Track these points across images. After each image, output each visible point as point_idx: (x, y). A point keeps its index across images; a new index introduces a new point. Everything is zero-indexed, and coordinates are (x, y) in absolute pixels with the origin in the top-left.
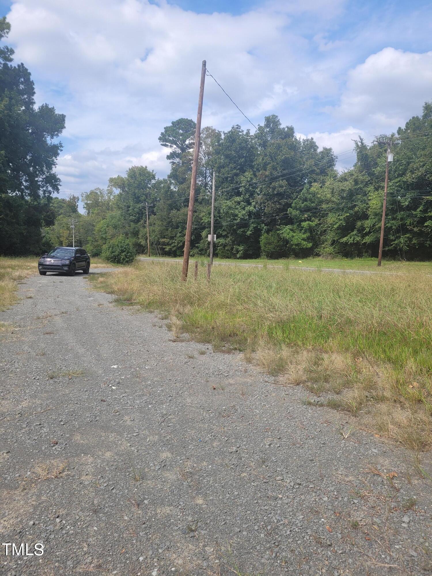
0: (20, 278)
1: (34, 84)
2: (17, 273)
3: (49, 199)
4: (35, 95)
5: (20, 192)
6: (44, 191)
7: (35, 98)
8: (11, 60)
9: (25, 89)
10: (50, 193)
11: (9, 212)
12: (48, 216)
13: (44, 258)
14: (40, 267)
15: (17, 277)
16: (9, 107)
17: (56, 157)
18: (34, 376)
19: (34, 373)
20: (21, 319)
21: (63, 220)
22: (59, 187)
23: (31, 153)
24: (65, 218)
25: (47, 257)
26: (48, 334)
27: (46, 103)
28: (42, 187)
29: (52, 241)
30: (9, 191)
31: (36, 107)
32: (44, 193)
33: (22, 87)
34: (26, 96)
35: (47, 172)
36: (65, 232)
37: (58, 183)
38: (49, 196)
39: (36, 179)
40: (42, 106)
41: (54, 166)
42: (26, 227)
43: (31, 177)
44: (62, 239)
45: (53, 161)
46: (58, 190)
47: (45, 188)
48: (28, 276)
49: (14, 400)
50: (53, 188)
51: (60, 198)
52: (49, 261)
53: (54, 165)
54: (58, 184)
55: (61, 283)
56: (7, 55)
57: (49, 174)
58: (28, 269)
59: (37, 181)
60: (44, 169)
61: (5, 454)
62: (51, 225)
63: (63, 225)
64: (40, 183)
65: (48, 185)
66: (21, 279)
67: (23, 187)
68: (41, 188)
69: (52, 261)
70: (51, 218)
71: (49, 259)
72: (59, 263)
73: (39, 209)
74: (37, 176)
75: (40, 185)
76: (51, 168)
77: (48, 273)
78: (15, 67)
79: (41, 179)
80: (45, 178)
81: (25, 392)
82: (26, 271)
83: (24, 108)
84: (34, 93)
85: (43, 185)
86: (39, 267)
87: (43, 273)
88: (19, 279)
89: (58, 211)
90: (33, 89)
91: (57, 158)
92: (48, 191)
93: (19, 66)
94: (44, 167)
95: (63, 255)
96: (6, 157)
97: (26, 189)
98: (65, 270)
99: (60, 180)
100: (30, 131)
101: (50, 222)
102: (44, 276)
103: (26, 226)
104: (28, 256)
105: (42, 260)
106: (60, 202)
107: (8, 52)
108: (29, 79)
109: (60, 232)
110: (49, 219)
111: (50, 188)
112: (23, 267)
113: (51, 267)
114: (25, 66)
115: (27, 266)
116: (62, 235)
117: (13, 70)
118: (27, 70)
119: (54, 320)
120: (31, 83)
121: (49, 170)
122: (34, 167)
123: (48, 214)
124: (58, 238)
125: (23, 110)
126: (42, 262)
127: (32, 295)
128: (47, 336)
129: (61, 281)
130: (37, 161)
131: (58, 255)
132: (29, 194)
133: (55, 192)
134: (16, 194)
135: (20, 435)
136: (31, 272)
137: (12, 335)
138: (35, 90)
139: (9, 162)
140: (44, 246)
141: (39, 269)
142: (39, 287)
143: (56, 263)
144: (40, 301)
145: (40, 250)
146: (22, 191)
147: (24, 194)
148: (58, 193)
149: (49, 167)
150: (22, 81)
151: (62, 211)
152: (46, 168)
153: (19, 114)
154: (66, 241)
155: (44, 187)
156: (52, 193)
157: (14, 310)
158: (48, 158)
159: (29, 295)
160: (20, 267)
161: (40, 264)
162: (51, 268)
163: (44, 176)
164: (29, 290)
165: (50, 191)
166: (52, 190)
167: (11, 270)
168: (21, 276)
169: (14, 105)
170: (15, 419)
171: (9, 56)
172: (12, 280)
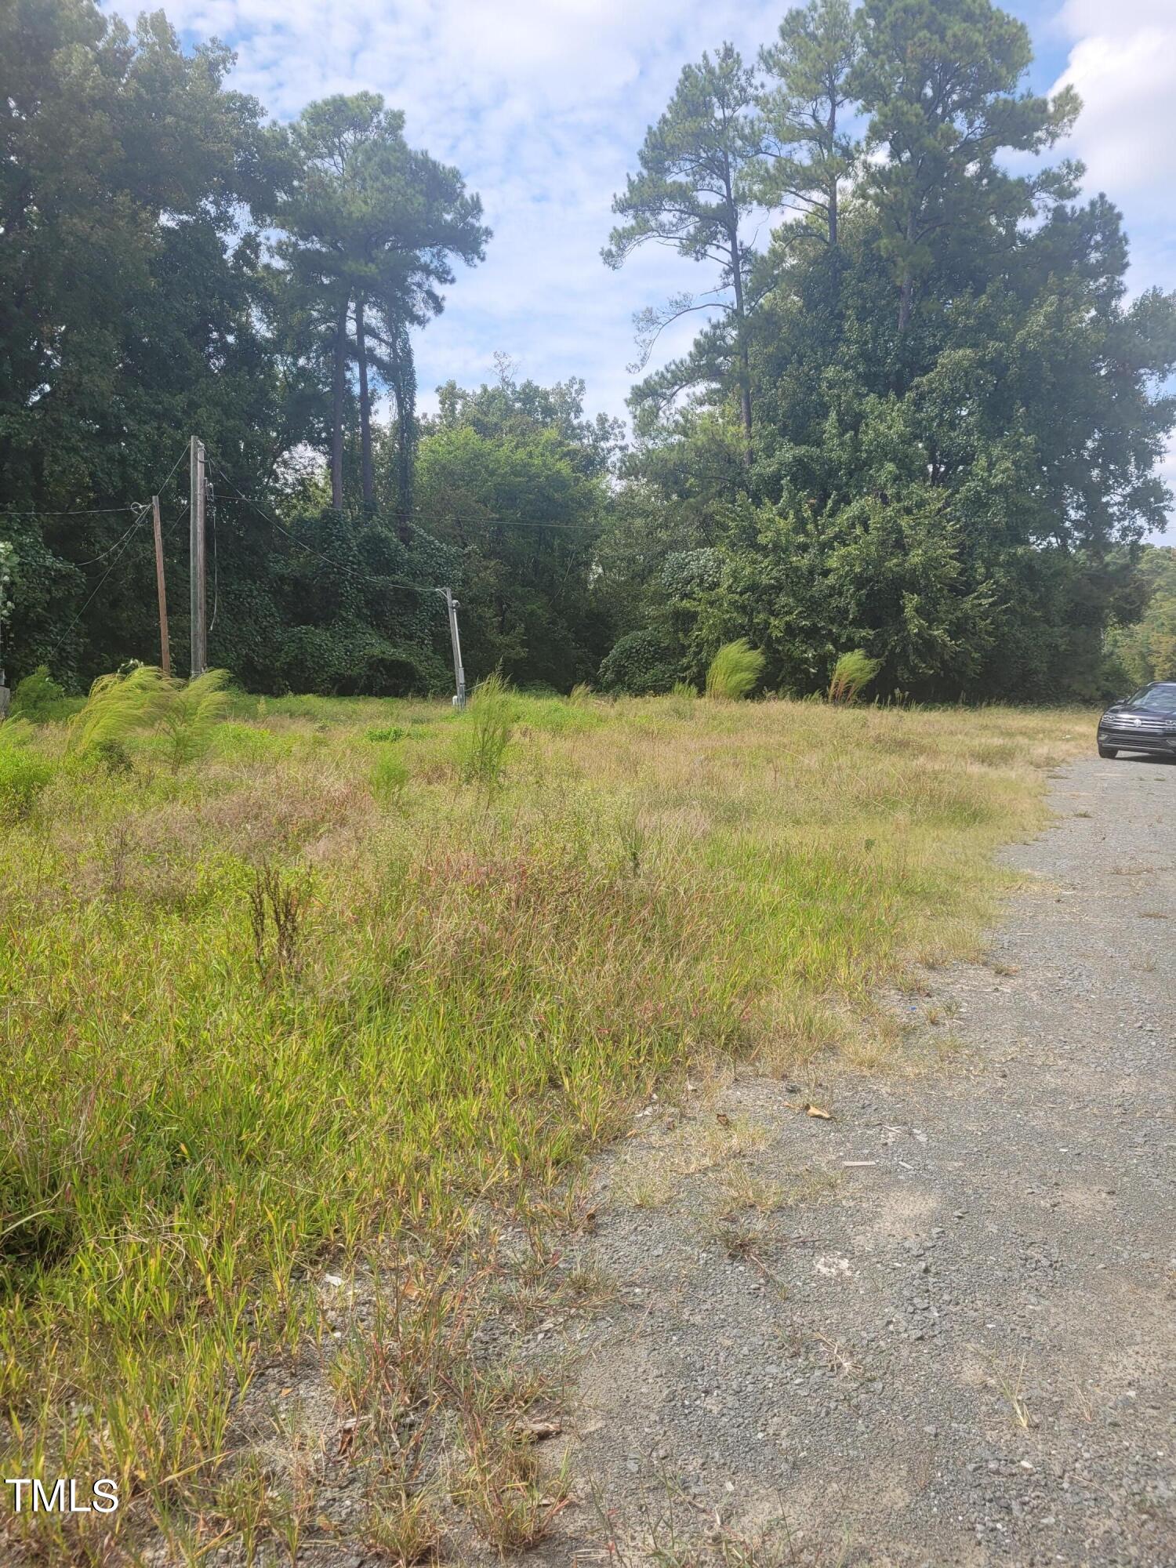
0: (1050, 762)
1: (1127, 242)
2: (1041, 750)
3: (1136, 549)
4: (1128, 271)
5: (1061, 537)
6: (1125, 531)
7: (1128, 278)
8: (1074, 194)
9: (1104, 259)
10: (1140, 534)
11: (1028, 592)
12: (1126, 598)
13: (1116, 711)
14: (1103, 737)
15: (1043, 759)
16: (1057, 321)
17: (1167, 432)
18: (1137, 1021)
19: (1135, 1012)
20: (1074, 868)
21: (1161, 607)
22: (1166, 513)
23: (1100, 431)
24: (1168, 600)
25: (1123, 711)
26: (1150, 916)
27: (1154, 287)
28: (1119, 520)
29: (1126, 665)
30: (1032, 539)
31: (1125, 305)
32: (1124, 536)
33: (1094, 257)
34: (1102, 280)
35: (1138, 478)
36: (1164, 639)
37: (1166, 503)
38: (1134, 543)
39: (1104, 500)
40: (1144, 297)
41: (1158, 458)
42: (1065, 629)
43: (1093, 495)
44: (1152, 660)
45: (1157, 442)
46: (1162, 523)
47: (1126, 523)
48: (1069, 759)
49: (1099, 1069)
50: (1150, 520)
51: (1158, 546)
52: (1127, 720)
53: (1160, 454)
54: (1164, 508)
55: (1160, 783)
56: (1066, 184)
57: (1143, 483)
58: (1068, 740)
59: (1108, 504)
60: (1132, 468)
61: (1104, 1195)
62: (1131, 622)
63: (1160, 621)
64: (1116, 508)
65: (1136, 512)
66: (1054, 766)
67: (1067, 524)
68: (1116, 523)
69: (1137, 722)
70: (1133, 602)
71: (1125, 716)
72: (1156, 727)
73: (1102, 579)
74: (1108, 490)
75: (1114, 514)
76: (1149, 465)
77: (1121, 754)
78: (1082, 210)
79: (1118, 499)
80: (1129, 495)
81: (1122, 1056)
82: (1065, 747)
83: (1093, 313)
84: (1127, 265)
85: (1122, 513)
86: (1099, 735)
87: (1108, 753)
88: (1048, 765)
89: (1150, 583)
90: (1124, 254)
91: (1171, 434)
92: (1135, 529)
93: (1093, 204)
94: (1129, 463)
95: (1169, 705)
96: (1035, 451)
97: (1076, 529)
98: (1172, 748)
99: (1172, 495)
100: (1103, 372)
101: (1130, 614)
102: (1110, 761)
103: (1067, 626)
104: (1065, 706)
105: (1109, 718)
106: (1158, 556)
107: (1068, 173)
108: (1117, 230)
109: (1151, 640)
110: (1128, 607)
111: (1141, 521)
112: (1053, 735)
113: (1131, 737)
114: (1109, 199)
115: (1064, 733)
116: (1154, 648)
117: (1077, 219)
118: (1112, 207)
119: (1160, 883)
120: (1120, 241)
121: (1144, 470)
122: (1104, 468)
123: (1127, 590)
124: (1143, 657)
125: (1091, 319)
126: (1110, 722)
127: (1090, 810)
128: (1151, 922)
129: (1160, 777)
130: (1112, 453)
131: (1155, 704)
132: (1082, 540)
133: (1156, 531)
134: (1050, 543)
135: (1132, 1159)
136: (1076, 748)
137: (1058, 905)
138: (1130, 258)
139: (1041, 462)
140: (1107, 680)
141: (1098, 741)
142: (1104, 790)
143: (1147, 728)
144: (1112, 826)
145: (1098, 689)
146: (1064, 535)
147: (1070, 541)
148: (1163, 532)
149: (1145, 461)
150: (1097, 243)
151: (1160, 581)
152: (1138, 468)
153: (1079, 333)
154: (1166, 667)
155: (1124, 519)
156: (1147, 532)
157: (1050, 843)
158: (1146, 437)
159: (1082, 809)
160: (1048, 733)
161: (1102, 729)
162: (1132, 739)
163: (1128, 490)
164: (1079, 796)
165: (1141, 527)
166: (1146, 526)
167: (1026, 741)
168: (1053, 759)
169: (1069, 311)
170: (1110, 1117)
171: (1071, 184)
172: (1032, 767)
